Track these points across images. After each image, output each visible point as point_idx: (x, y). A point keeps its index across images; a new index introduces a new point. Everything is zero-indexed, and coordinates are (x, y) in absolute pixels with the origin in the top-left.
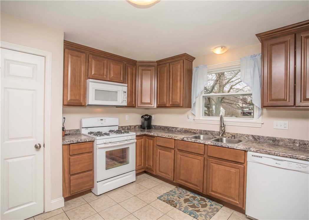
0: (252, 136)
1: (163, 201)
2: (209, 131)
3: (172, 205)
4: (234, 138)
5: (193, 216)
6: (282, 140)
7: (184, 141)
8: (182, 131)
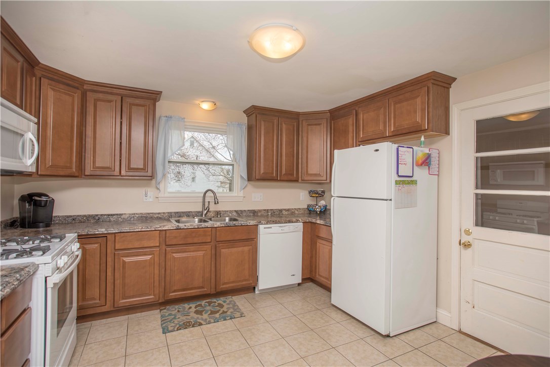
0: (235, 211)
1: (177, 330)
2: (183, 212)
3: (195, 325)
4: (220, 217)
5: (229, 318)
6: (260, 211)
7: (180, 229)
8: (132, 219)
